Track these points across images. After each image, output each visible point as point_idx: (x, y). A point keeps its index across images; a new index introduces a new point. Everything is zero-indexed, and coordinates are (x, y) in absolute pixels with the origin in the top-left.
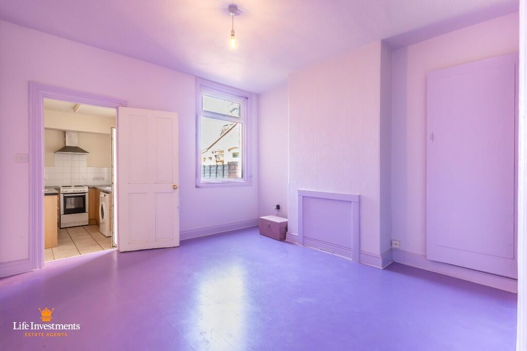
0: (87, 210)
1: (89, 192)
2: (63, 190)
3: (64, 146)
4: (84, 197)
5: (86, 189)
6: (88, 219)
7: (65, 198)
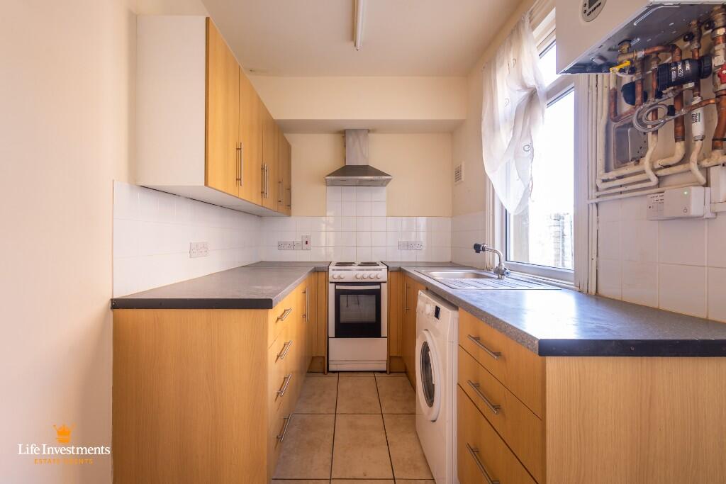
0: (384, 332)
1: (389, 282)
2: (335, 274)
3: (343, 165)
4: (377, 294)
5: (382, 274)
6: (385, 357)
7: (338, 294)
